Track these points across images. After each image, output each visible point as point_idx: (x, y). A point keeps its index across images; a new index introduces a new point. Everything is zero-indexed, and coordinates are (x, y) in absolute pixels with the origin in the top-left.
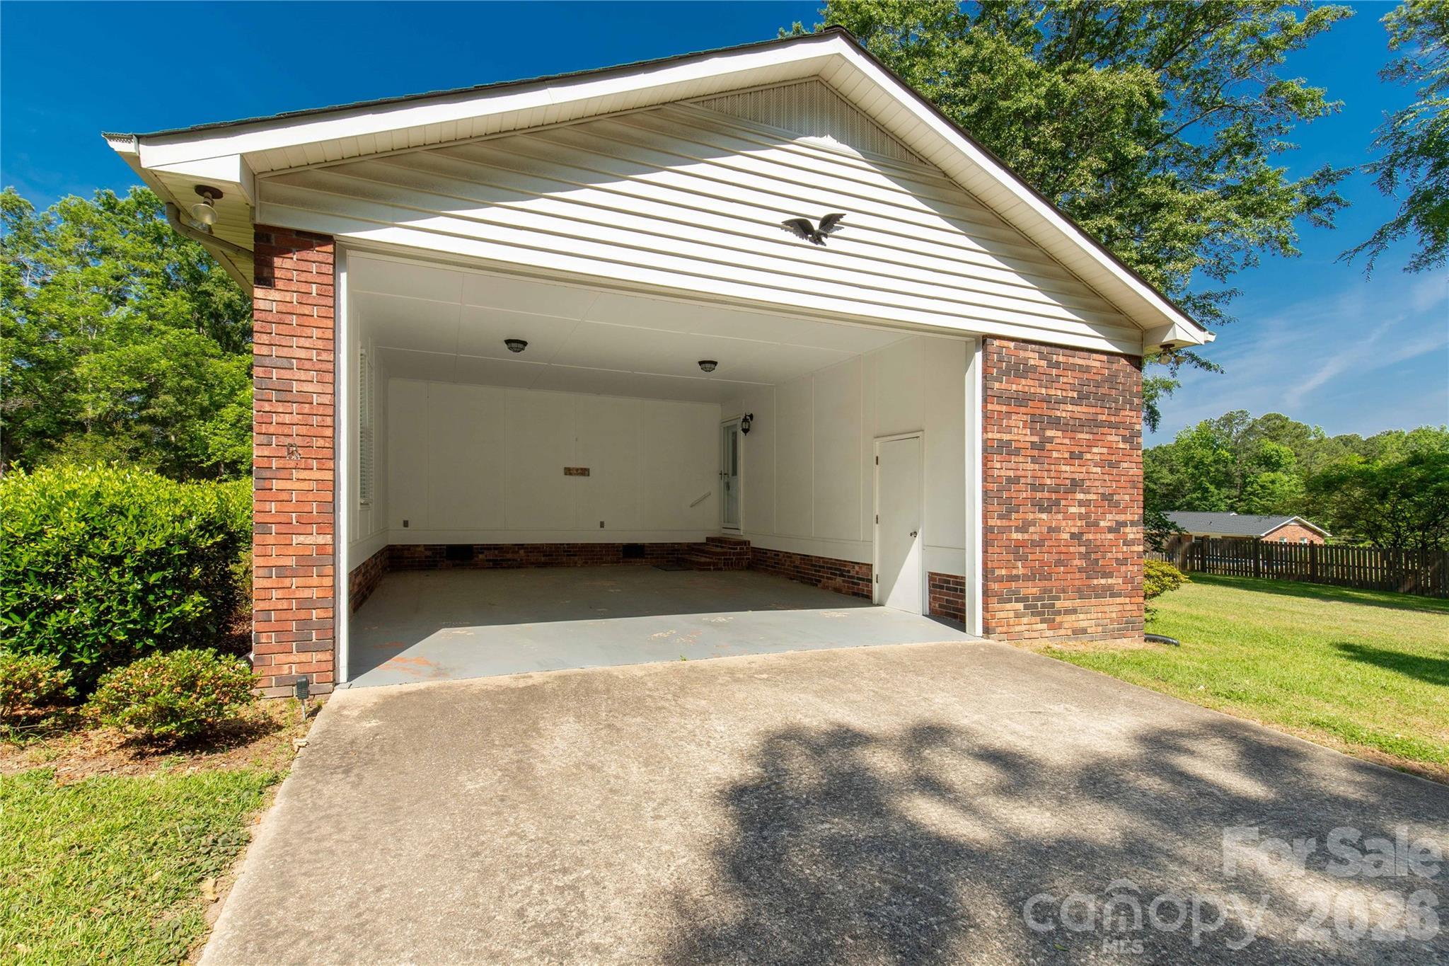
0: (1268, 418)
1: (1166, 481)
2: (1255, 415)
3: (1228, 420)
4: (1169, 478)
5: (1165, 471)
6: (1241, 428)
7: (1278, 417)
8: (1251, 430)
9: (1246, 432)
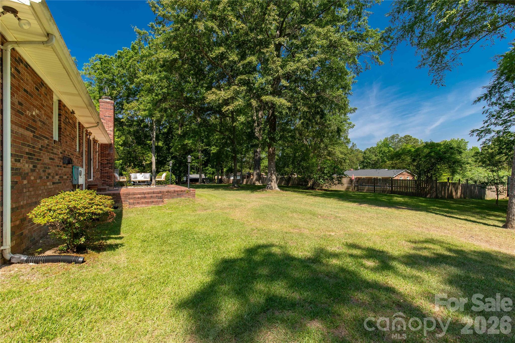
0: (405, 137)
1: (374, 159)
2: (402, 135)
3: (393, 137)
4: (374, 158)
5: (373, 156)
6: (397, 140)
7: (409, 136)
8: (400, 141)
9: (398, 141)
